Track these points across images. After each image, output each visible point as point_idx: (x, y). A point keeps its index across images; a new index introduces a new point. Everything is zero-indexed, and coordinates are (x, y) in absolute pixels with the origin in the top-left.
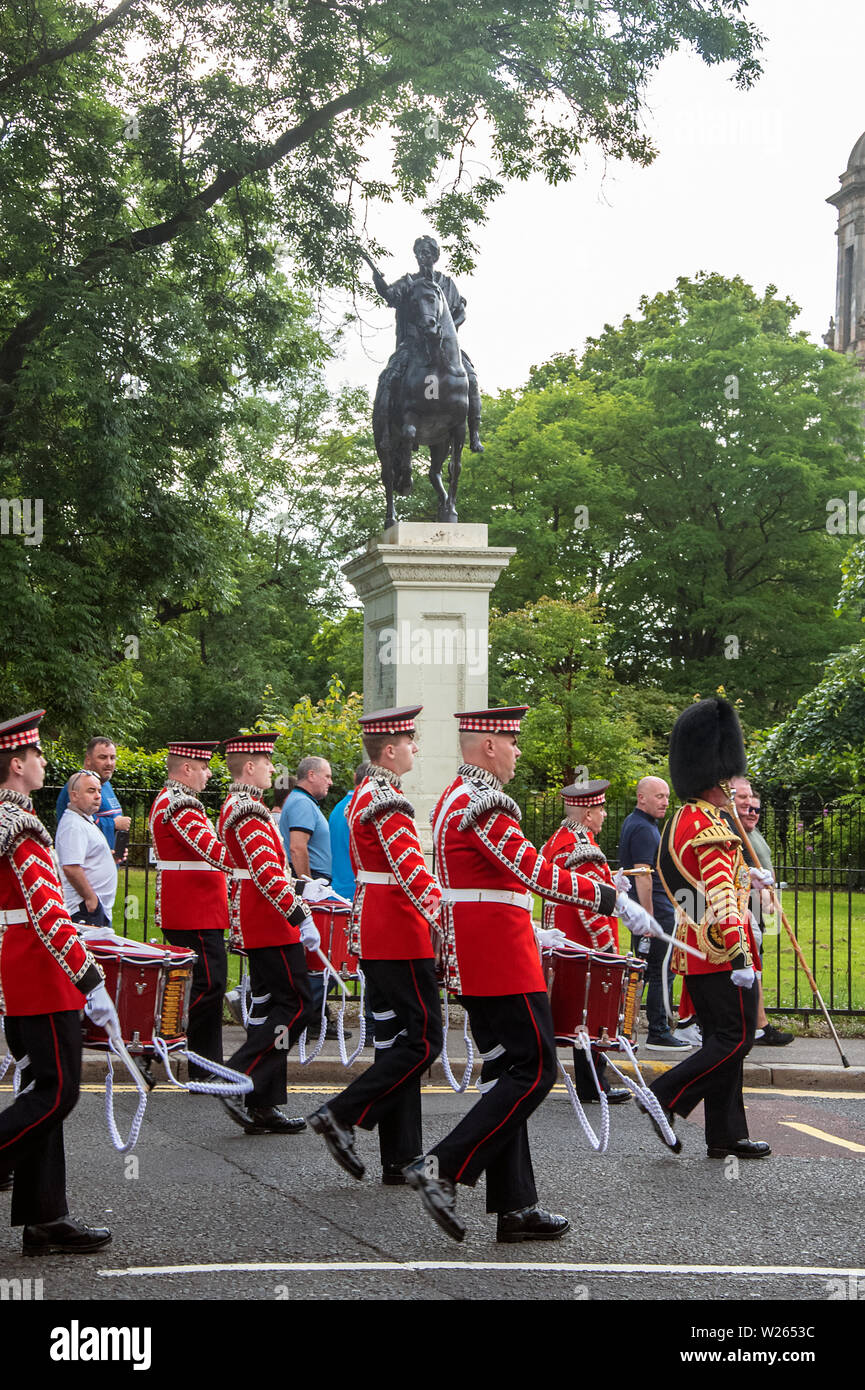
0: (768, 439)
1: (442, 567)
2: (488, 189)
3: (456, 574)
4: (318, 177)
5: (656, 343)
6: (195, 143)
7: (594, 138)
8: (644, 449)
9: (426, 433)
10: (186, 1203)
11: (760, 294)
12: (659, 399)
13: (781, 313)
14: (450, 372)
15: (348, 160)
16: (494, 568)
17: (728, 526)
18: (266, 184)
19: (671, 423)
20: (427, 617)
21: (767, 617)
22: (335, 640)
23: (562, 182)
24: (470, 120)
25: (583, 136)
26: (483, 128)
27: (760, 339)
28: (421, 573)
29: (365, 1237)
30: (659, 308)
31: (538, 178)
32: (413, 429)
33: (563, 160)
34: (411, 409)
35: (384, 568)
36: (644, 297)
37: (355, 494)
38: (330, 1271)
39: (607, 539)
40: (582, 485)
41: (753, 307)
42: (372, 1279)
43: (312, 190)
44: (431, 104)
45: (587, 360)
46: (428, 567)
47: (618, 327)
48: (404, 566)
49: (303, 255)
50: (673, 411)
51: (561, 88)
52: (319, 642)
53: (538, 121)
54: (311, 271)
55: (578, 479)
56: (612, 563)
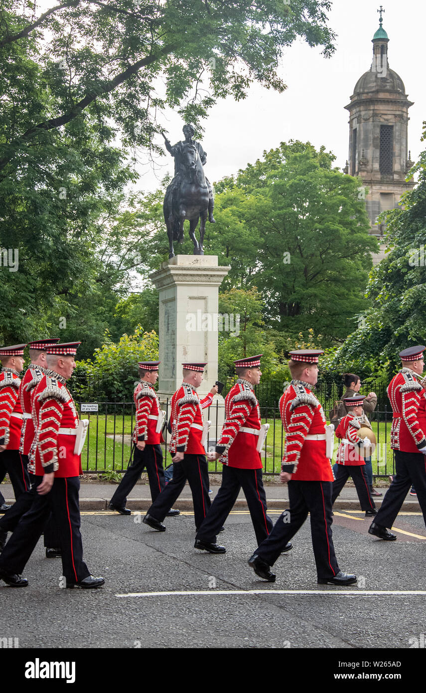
0: (323, 216)
1: (198, 275)
2: (209, 102)
3: (204, 279)
4: (131, 96)
5: (273, 172)
6: (76, 80)
7: (257, 80)
8: (267, 220)
9: (189, 214)
10: (139, 565)
11: (318, 150)
12: (274, 198)
13: (327, 159)
14: (201, 186)
15: (145, 89)
16: (221, 276)
17: (305, 255)
18: (108, 99)
19: (280, 209)
20: (190, 298)
21: (324, 298)
22: (125, 307)
23: (241, 100)
24: (201, 71)
25: (251, 79)
26: (206, 74)
27: (320, 171)
28: (188, 278)
29: (226, 579)
30: (272, 156)
31: (230, 98)
32: (184, 212)
33: (242, 90)
34: (183, 203)
35: (171, 276)
36: (265, 151)
37: (136, 240)
38: (218, 595)
39: (250, 262)
40: (240, 236)
41: (315, 156)
42: (237, 598)
43: (128, 102)
44: (183, 63)
45: (239, 180)
46: (191, 275)
47: (253, 164)
48: (180, 275)
49: (126, 132)
50: (281, 203)
51: (241, 56)
52: (119, 308)
53: (231, 71)
54: (129, 139)
55: (239, 234)
56: (250, 272)
